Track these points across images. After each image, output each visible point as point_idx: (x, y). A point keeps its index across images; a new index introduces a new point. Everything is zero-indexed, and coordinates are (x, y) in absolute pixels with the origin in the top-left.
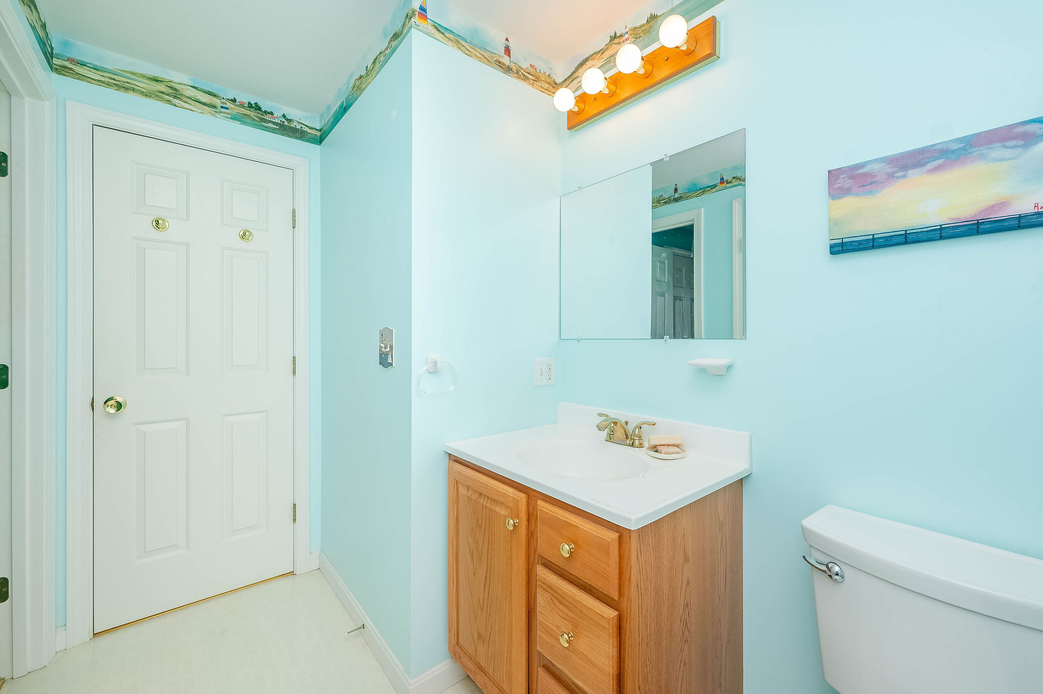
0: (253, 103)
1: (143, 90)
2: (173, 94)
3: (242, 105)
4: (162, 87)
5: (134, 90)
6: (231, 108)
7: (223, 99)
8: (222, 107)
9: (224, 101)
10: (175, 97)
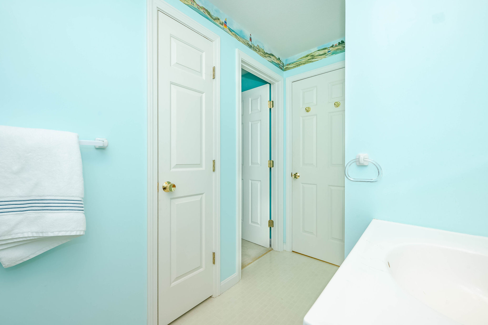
0: (340, 42)
1: (304, 62)
2: (312, 57)
3: (336, 46)
4: (309, 57)
5: (301, 64)
6: (332, 50)
7: (329, 48)
8: (328, 52)
9: (329, 49)
10: (313, 59)
